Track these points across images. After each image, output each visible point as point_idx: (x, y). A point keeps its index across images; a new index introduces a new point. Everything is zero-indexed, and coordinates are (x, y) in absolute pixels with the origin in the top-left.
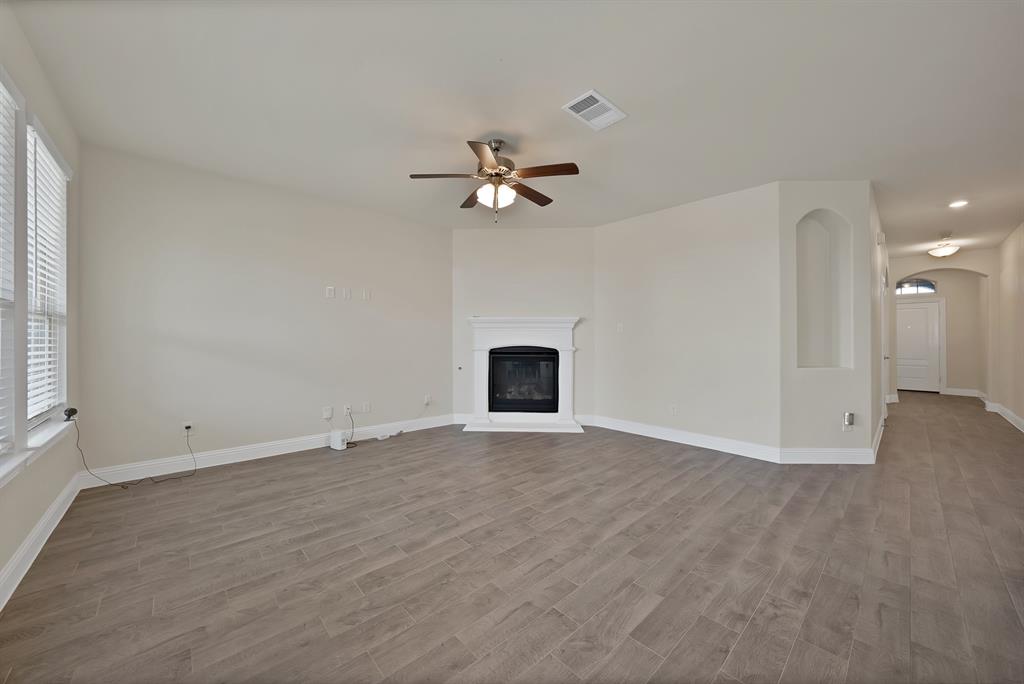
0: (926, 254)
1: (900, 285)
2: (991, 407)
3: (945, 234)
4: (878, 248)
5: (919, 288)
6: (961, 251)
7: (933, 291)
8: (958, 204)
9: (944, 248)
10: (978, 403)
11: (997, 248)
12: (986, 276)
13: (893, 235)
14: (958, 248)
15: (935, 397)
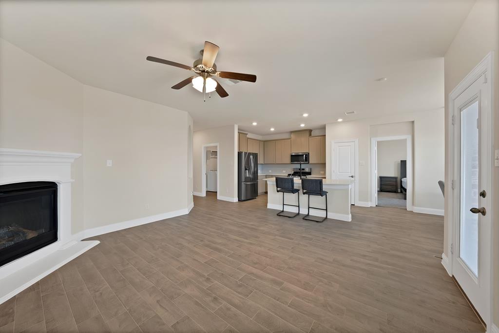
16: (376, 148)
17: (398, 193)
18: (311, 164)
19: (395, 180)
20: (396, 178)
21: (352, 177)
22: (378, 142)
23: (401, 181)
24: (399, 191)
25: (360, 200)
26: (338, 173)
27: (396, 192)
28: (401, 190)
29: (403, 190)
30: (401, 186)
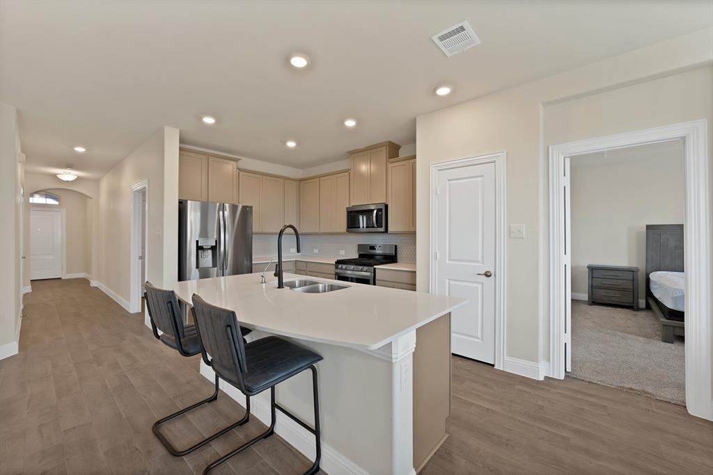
0: (55, 176)
1: (32, 195)
2: (94, 283)
3: (69, 166)
4: (19, 164)
5: (48, 199)
6: (79, 179)
7: (57, 203)
8: (80, 149)
9: (68, 175)
10: (85, 282)
11: (97, 182)
12: (91, 198)
13: (31, 156)
14: (76, 177)
15: (58, 282)
16: (566, 181)
17: (638, 309)
18: (391, 234)
19: (630, 276)
20: (633, 271)
21: (487, 275)
22: (573, 159)
23: (648, 281)
24: (642, 303)
25: (510, 354)
26: (447, 262)
27: (632, 307)
28: (647, 304)
29: (652, 303)
30: (649, 294)
